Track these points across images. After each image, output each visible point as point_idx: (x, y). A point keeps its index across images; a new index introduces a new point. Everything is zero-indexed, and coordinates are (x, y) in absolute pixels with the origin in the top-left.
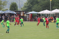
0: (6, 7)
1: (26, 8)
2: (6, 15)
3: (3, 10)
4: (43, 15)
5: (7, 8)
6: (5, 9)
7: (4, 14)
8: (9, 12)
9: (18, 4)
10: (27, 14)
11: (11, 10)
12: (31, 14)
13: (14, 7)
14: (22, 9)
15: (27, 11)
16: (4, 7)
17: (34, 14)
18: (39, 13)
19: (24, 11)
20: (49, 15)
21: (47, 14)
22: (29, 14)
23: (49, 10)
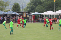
0: (8, 7)
1: (29, 9)
2: (8, 16)
3: (5, 10)
4: (46, 16)
5: (9, 9)
6: (7, 10)
7: (6, 15)
8: (11, 13)
9: (20, 5)
10: (30, 15)
11: (13, 10)
12: (34, 15)
13: (16, 8)
14: (24, 10)
15: (29, 12)
16: (6, 7)
17: (37, 15)
18: (42, 14)
19: (26, 12)
20: (53, 16)
21: (51, 15)
22: (32, 15)
23: (53, 11)
